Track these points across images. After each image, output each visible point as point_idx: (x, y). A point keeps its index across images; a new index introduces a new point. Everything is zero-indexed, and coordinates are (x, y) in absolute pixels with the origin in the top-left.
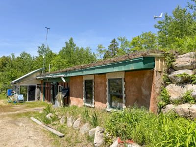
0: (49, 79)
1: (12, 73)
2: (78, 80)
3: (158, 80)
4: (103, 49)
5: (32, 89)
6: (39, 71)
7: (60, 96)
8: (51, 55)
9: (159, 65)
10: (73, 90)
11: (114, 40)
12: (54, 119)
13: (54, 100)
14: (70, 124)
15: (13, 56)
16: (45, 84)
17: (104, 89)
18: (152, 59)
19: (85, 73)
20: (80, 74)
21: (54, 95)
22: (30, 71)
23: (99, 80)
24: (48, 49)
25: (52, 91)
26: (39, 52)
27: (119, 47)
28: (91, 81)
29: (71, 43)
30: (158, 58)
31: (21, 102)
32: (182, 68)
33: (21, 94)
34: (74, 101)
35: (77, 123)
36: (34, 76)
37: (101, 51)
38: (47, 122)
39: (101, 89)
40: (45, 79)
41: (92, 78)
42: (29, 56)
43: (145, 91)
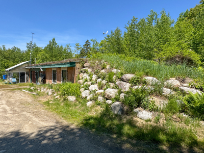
0: (34, 68)
1: (5, 63)
2: (50, 70)
3: (77, 71)
4: (79, 47)
5: (22, 75)
6: (27, 63)
7: (40, 79)
8: (37, 50)
9: (77, 65)
10: (47, 75)
11: (88, 41)
12: (35, 90)
13: (37, 81)
14: (42, 91)
15: (4, 48)
16: (31, 71)
17: (60, 75)
18: (75, 63)
19: (51, 67)
20: (49, 67)
21: (37, 78)
22: (21, 62)
23: (58, 71)
24: (35, 45)
25: (36, 76)
26: (28, 47)
27: (92, 46)
28: (55, 71)
29: (54, 42)
30: (77, 63)
31: (14, 83)
32: (86, 67)
33: (14, 78)
34: (48, 81)
35: (45, 90)
36: (24, 66)
37: (78, 48)
38: (31, 91)
39: (59, 75)
40: (31, 69)
41: (56, 69)
42: (19, 50)
43: (73, 76)
